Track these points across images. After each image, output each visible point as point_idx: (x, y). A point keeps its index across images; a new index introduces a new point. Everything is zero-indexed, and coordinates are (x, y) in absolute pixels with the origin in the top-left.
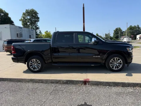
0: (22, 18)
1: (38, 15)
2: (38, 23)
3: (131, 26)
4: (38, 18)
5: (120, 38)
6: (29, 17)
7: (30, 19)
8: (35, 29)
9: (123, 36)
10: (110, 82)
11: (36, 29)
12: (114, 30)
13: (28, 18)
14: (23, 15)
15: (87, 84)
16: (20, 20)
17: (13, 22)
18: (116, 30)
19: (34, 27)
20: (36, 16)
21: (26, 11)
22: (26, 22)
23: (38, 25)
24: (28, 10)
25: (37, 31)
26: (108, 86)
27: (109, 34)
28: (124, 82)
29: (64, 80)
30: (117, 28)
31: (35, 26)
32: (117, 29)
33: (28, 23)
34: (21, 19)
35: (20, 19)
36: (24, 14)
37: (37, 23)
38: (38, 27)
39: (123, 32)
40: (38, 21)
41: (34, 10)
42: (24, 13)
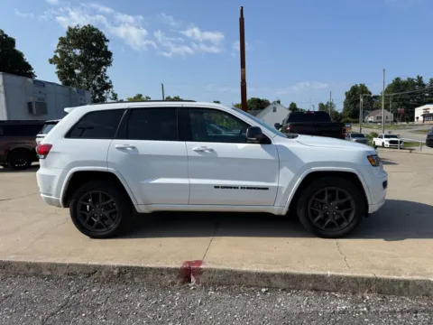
0: (58, 55)
1: (106, 44)
2: (109, 69)
3: (398, 79)
4: (109, 55)
5: (364, 118)
6: (78, 52)
7: (81, 59)
8: (98, 88)
9: (373, 110)
10: (273, 275)
11: (103, 89)
12: (346, 93)
13: (75, 55)
14: (59, 45)
15: (193, 279)
16: (51, 61)
17: (29, 67)
18: (351, 90)
19: (95, 82)
20: (102, 47)
21: (68, 34)
22: (69, 67)
23: (107, 78)
24: (75, 29)
25: (104, 95)
26: (264, 290)
27: (331, 104)
28: (322, 273)
29: (114, 268)
30: (354, 84)
31: (99, 80)
32: (354, 89)
33: (77, 71)
34: (55, 57)
35: (52, 57)
36: (63, 41)
37: (105, 70)
38: (107, 81)
39: (376, 97)
40: (108, 64)
41: (93, 29)
42: (61, 39)
